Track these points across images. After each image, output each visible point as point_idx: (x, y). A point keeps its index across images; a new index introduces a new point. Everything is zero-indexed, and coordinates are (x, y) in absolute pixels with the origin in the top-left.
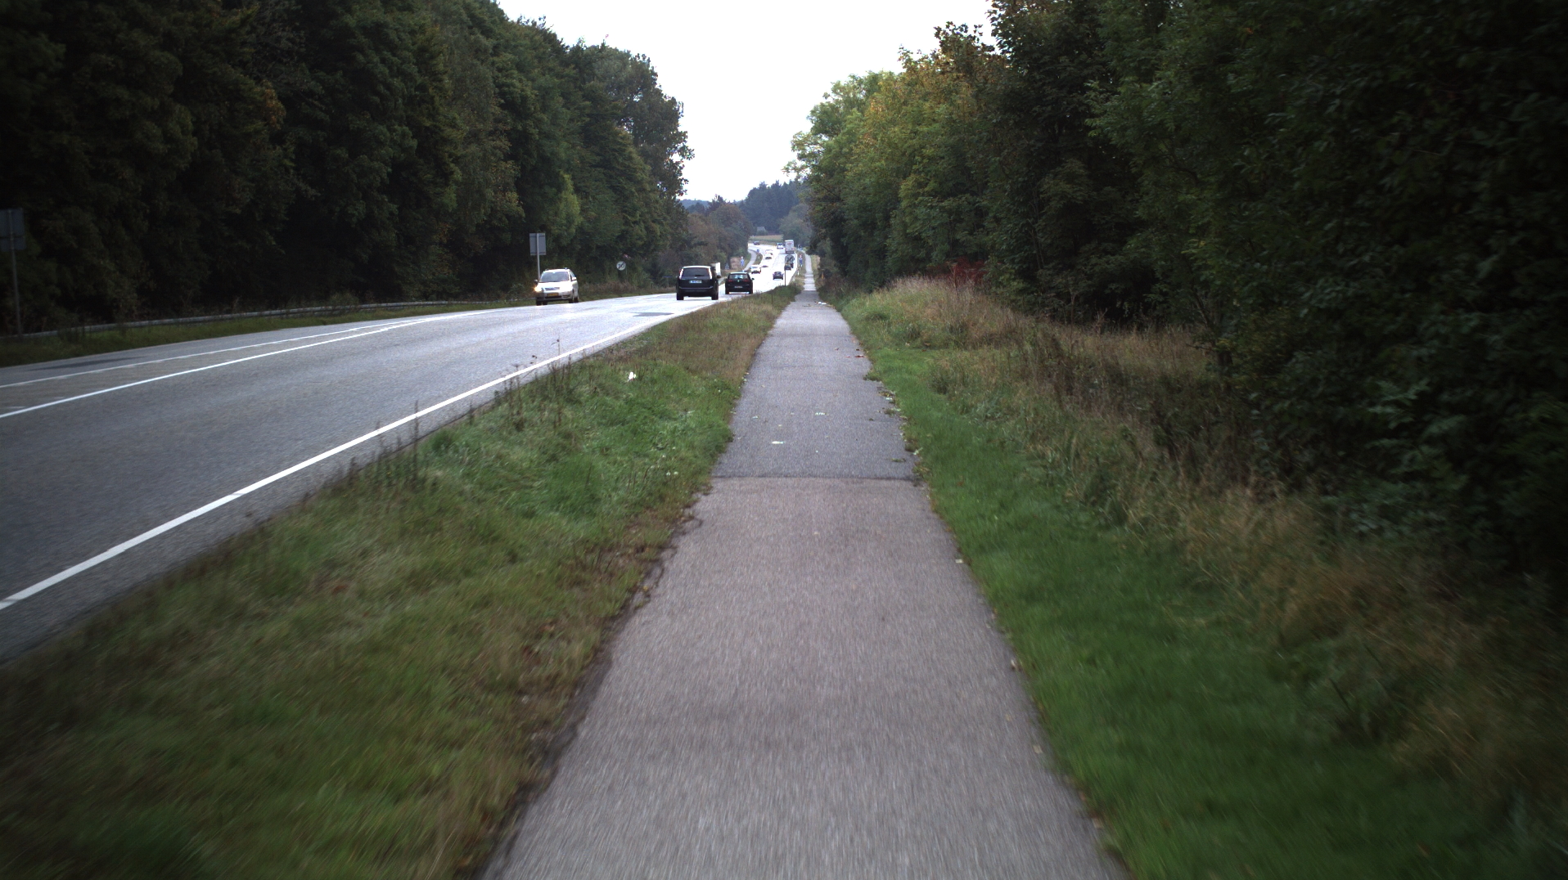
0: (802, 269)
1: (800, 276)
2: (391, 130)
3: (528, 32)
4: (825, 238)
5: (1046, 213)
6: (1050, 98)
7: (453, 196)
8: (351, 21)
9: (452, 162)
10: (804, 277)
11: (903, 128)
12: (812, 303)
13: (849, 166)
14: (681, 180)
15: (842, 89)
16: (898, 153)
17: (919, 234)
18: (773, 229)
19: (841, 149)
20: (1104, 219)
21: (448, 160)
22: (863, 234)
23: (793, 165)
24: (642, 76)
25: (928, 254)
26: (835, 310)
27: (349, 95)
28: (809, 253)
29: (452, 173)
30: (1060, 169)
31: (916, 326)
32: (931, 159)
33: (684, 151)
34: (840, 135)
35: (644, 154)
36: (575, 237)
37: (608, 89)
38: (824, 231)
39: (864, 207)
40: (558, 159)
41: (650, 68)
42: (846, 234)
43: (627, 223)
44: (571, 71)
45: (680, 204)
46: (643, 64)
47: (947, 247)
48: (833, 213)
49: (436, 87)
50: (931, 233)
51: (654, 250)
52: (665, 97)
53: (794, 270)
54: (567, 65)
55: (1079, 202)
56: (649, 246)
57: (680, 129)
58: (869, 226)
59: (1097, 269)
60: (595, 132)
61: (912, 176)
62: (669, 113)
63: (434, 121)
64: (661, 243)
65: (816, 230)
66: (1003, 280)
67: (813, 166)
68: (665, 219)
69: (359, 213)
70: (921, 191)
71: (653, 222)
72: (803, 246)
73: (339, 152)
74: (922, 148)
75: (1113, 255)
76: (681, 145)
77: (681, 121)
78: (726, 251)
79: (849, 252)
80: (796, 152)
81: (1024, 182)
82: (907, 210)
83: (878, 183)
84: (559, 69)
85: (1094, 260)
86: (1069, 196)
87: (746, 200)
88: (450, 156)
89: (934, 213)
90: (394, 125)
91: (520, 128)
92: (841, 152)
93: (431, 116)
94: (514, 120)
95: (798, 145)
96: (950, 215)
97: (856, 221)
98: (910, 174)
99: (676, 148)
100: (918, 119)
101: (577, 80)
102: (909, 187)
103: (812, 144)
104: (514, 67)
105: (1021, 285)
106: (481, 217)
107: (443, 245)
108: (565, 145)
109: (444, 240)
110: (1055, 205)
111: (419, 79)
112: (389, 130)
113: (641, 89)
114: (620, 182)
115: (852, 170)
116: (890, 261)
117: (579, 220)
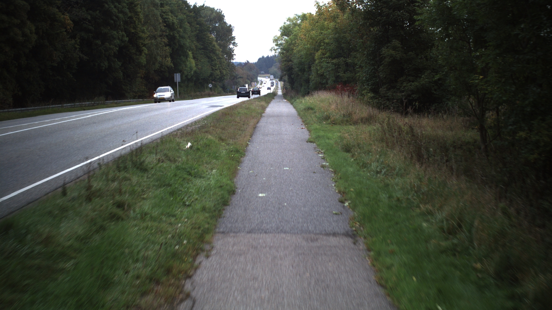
0: (277, 87)
1: (276, 89)
4: (285, 75)
5: (383, 63)
6: (385, 13)
7: (144, 59)
9: (143, 46)
10: (278, 89)
11: (316, 32)
12: (281, 100)
13: (295, 48)
14: (233, 55)
15: (291, 20)
16: (314, 42)
17: (323, 73)
18: (266, 72)
19: (292, 41)
20: (408, 66)
22: (300, 73)
23: (273, 48)
24: (219, 17)
25: (327, 81)
26: (290, 104)
27: (102, 20)
28: (280, 81)
29: (144, 50)
30: (390, 44)
31: (328, 114)
32: (327, 44)
33: (234, 44)
34: (291, 36)
35: (220, 45)
36: (193, 75)
37: (207, 21)
38: (285, 73)
39: (301, 63)
40: (186, 46)
41: (222, 14)
42: (293, 74)
43: (213, 70)
44: (192, 14)
45: (233, 63)
46: (219, 12)
47: (334, 79)
48: (288, 66)
49: (136, 18)
50: (328, 73)
51: (223, 80)
52: (227, 24)
53: (274, 86)
54: (191, 12)
55: (398, 59)
56: (221, 79)
57: (233, 36)
58: (303, 70)
59: (406, 88)
60: (201, 37)
61: (320, 50)
62: (229, 29)
63: (135, 30)
64: (226, 77)
65: (282, 73)
66: (364, 93)
67: (281, 48)
68: (227, 69)
69: (105, 65)
70: (324, 56)
71: (223, 69)
72: (277, 78)
73: (97, 42)
74: (324, 40)
75: (413, 82)
76: (233, 42)
77: (233, 33)
78: (250, 80)
79: (294, 80)
80: (275, 43)
81: (373, 50)
82: (318, 64)
83: (306, 53)
84: (188, 13)
85: (405, 84)
86: (394, 56)
87: (257, 62)
88: (142, 44)
89: (329, 65)
90: (119, 32)
91: (172, 34)
92: (292, 43)
93: (134, 28)
94: (169, 31)
95: (275, 40)
96: (335, 66)
97: (297, 69)
98: (319, 50)
99: (231, 43)
100: (322, 28)
101: (194, 17)
102: (319, 55)
103: (281, 40)
104: (170, 12)
105: (372, 95)
106: (156, 67)
107: (142, 78)
108: (189, 41)
109: (142, 76)
110: (388, 60)
111: (130, 14)
112: (117, 33)
113: (219, 21)
114: (210, 55)
115: (296, 50)
116: (311, 84)
117: (195, 69)
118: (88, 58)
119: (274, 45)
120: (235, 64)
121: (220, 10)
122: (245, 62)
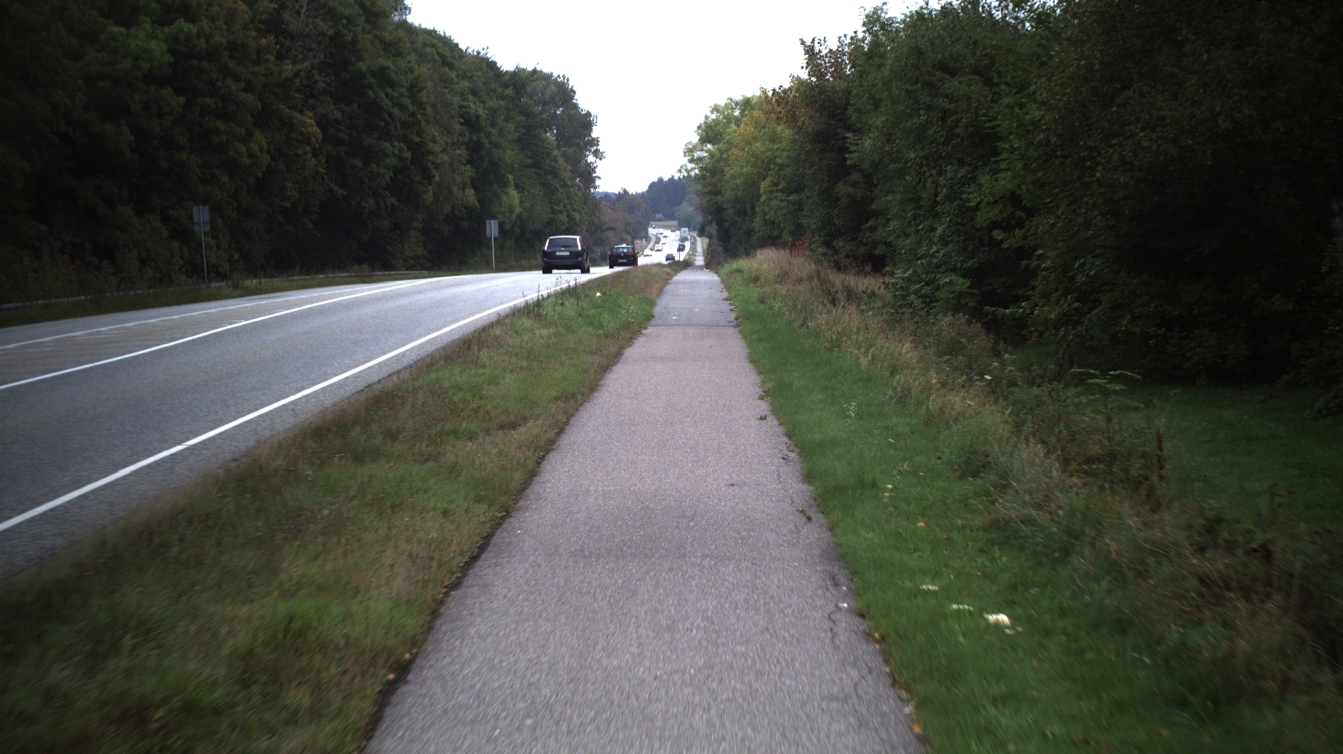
0: (693, 249)
1: (692, 254)
2: (393, 146)
3: (474, 60)
4: (711, 223)
5: (839, 205)
7: (430, 193)
8: (363, 67)
9: (434, 168)
10: (695, 255)
11: (762, 144)
13: (727, 169)
14: (595, 177)
15: (720, 110)
16: (759, 162)
17: (774, 219)
18: (669, 216)
19: (722, 154)
21: (431, 167)
22: (737, 219)
23: (684, 168)
24: (563, 93)
25: (780, 234)
27: (363, 121)
28: (700, 236)
29: (434, 176)
30: (847, 179)
32: (780, 167)
33: (597, 154)
34: (721, 144)
35: (565, 155)
36: (515, 224)
37: (536, 104)
38: (710, 217)
39: (737, 200)
40: (504, 163)
41: (570, 87)
42: (726, 220)
43: (553, 212)
44: (510, 92)
45: (593, 195)
46: (563, 83)
47: (791, 228)
48: (716, 204)
50: (781, 218)
52: (582, 110)
54: (506, 87)
55: (858, 199)
57: (594, 135)
58: (742, 213)
60: (528, 142)
61: (770, 177)
62: (586, 122)
63: (421, 138)
64: (579, 229)
65: (704, 217)
66: (814, 247)
67: (701, 167)
68: (583, 208)
69: (369, 206)
70: (775, 188)
71: (574, 211)
72: (695, 230)
73: (355, 162)
74: (775, 159)
76: (595, 148)
77: (594, 128)
78: (631, 235)
79: (729, 233)
80: (687, 158)
81: (826, 186)
82: (765, 203)
83: (746, 183)
84: (501, 91)
86: (852, 195)
87: (647, 191)
88: (432, 164)
89: (783, 205)
90: (395, 142)
92: (721, 157)
95: (688, 152)
96: (794, 205)
97: (732, 210)
98: (767, 177)
99: (591, 151)
100: (773, 138)
101: (514, 99)
102: (767, 186)
103: (699, 151)
104: (470, 92)
105: (824, 250)
106: (447, 208)
107: (419, 230)
108: (509, 152)
109: (421, 226)
110: (845, 201)
111: (411, 108)
112: (391, 145)
113: (562, 104)
114: (547, 179)
115: (729, 172)
116: (755, 238)
117: (518, 210)
118: (345, 193)
119: (685, 160)
120: (598, 197)
121: (564, 77)
122: (619, 193)
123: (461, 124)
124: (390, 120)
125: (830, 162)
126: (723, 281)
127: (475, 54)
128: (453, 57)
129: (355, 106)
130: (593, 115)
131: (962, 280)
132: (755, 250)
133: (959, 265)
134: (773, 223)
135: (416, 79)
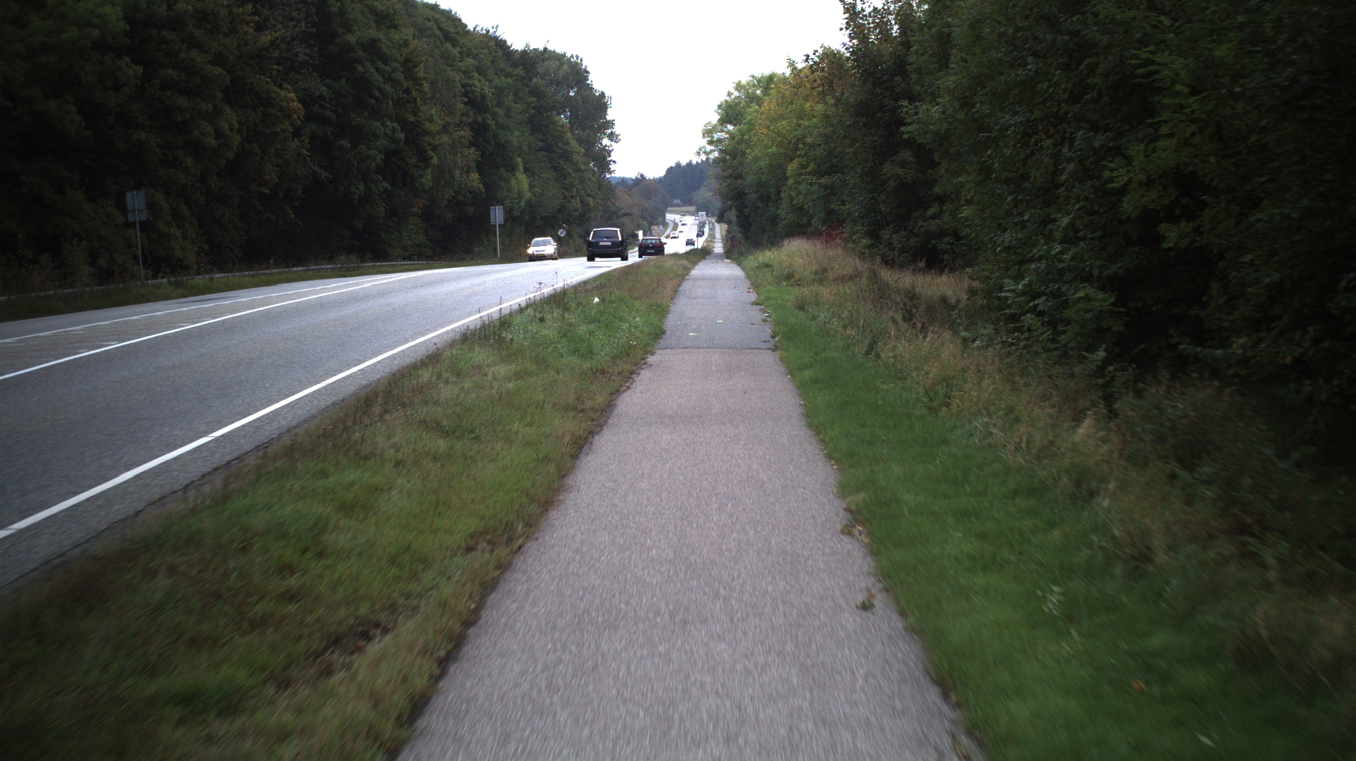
0: (712, 236)
1: (711, 241)
2: (385, 126)
3: (482, 39)
4: (730, 209)
5: (886, 189)
6: (888, 107)
7: (430, 177)
8: (352, 39)
9: (431, 150)
10: (714, 242)
11: (789, 122)
12: (719, 261)
13: (748, 151)
14: (610, 161)
15: (743, 87)
16: (786, 141)
17: (802, 205)
18: (687, 201)
19: (743, 135)
21: (428, 148)
22: (760, 205)
23: (703, 150)
24: (575, 74)
25: (809, 221)
26: (736, 264)
27: (351, 99)
28: (718, 222)
29: (431, 158)
30: (896, 157)
31: (792, 271)
32: (811, 146)
33: (612, 137)
34: (742, 125)
35: (580, 141)
36: (524, 210)
37: (549, 85)
38: (730, 203)
39: (760, 184)
40: (511, 146)
41: (583, 67)
42: (747, 206)
43: (565, 197)
44: (520, 71)
45: (609, 181)
46: (576, 63)
47: (823, 215)
48: (736, 188)
49: (418, 90)
50: (811, 204)
51: (588, 219)
52: (596, 91)
53: (705, 236)
54: (515, 66)
55: (909, 182)
56: (584, 216)
57: (609, 118)
58: (765, 198)
59: (922, 230)
60: (538, 122)
61: (797, 159)
62: (600, 104)
63: (416, 117)
64: (593, 214)
65: (723, 202)
66: (856, 238)
67: (720, 150)
68: (597, 194)
69: (360, 191)
70: (803, 171)
71: (587, 196)
72: (713, 216)
73: (342, 142)
74: (804, 138)
76: (610, 131)
77: (609, 111)
78: (647, 221)
79: (751, 220)
80: (706, 139)
81: (871, 167)
82: (793, 186)
83: (770, 164)
84: (509, 69)
85: (920, 224)
86: (902, 177)
87: (665, 176)
88: (429, 145)
89: (814, 188)
90: (387, 122)
91: (480, 120)
92: (742, 139)
93: (415, 113)
94: (475, 114)
95: (707, 133)
96: (826, 190)
97: (754, 195)
98: (795, 158)
99: (605, 134)
100: (801, 115)
101: (524, 78)
102: (795, 168)
103: (719, 132)
104: (475, 70)
105: (869, 242)
106: (450, 193)
107: (419, 217)
108: (517, 133)
109: (420, 212)
110: (892, 184)
111: (405, 84)
112: (383, 126)
113: (576, 84)
114: (559, 163)
115: (751, 154)
116: (780, 225)
117: (528, 195)
118: (330, 176)
119: (704, 142)
120: (613, 182)
121: (577, 57)
122: (636, 178)
123: (465, 103)
124: (381, 97)
125: (875, 138)
126: (748, 277)
127: (484, 32)
128: (457, 33)
129: (344, 80)
130: (606, 95)
131: (1101, 295)
132: (782, 240)
133: (1096, 272)
134: (801, 209)
135: (411, 52)
